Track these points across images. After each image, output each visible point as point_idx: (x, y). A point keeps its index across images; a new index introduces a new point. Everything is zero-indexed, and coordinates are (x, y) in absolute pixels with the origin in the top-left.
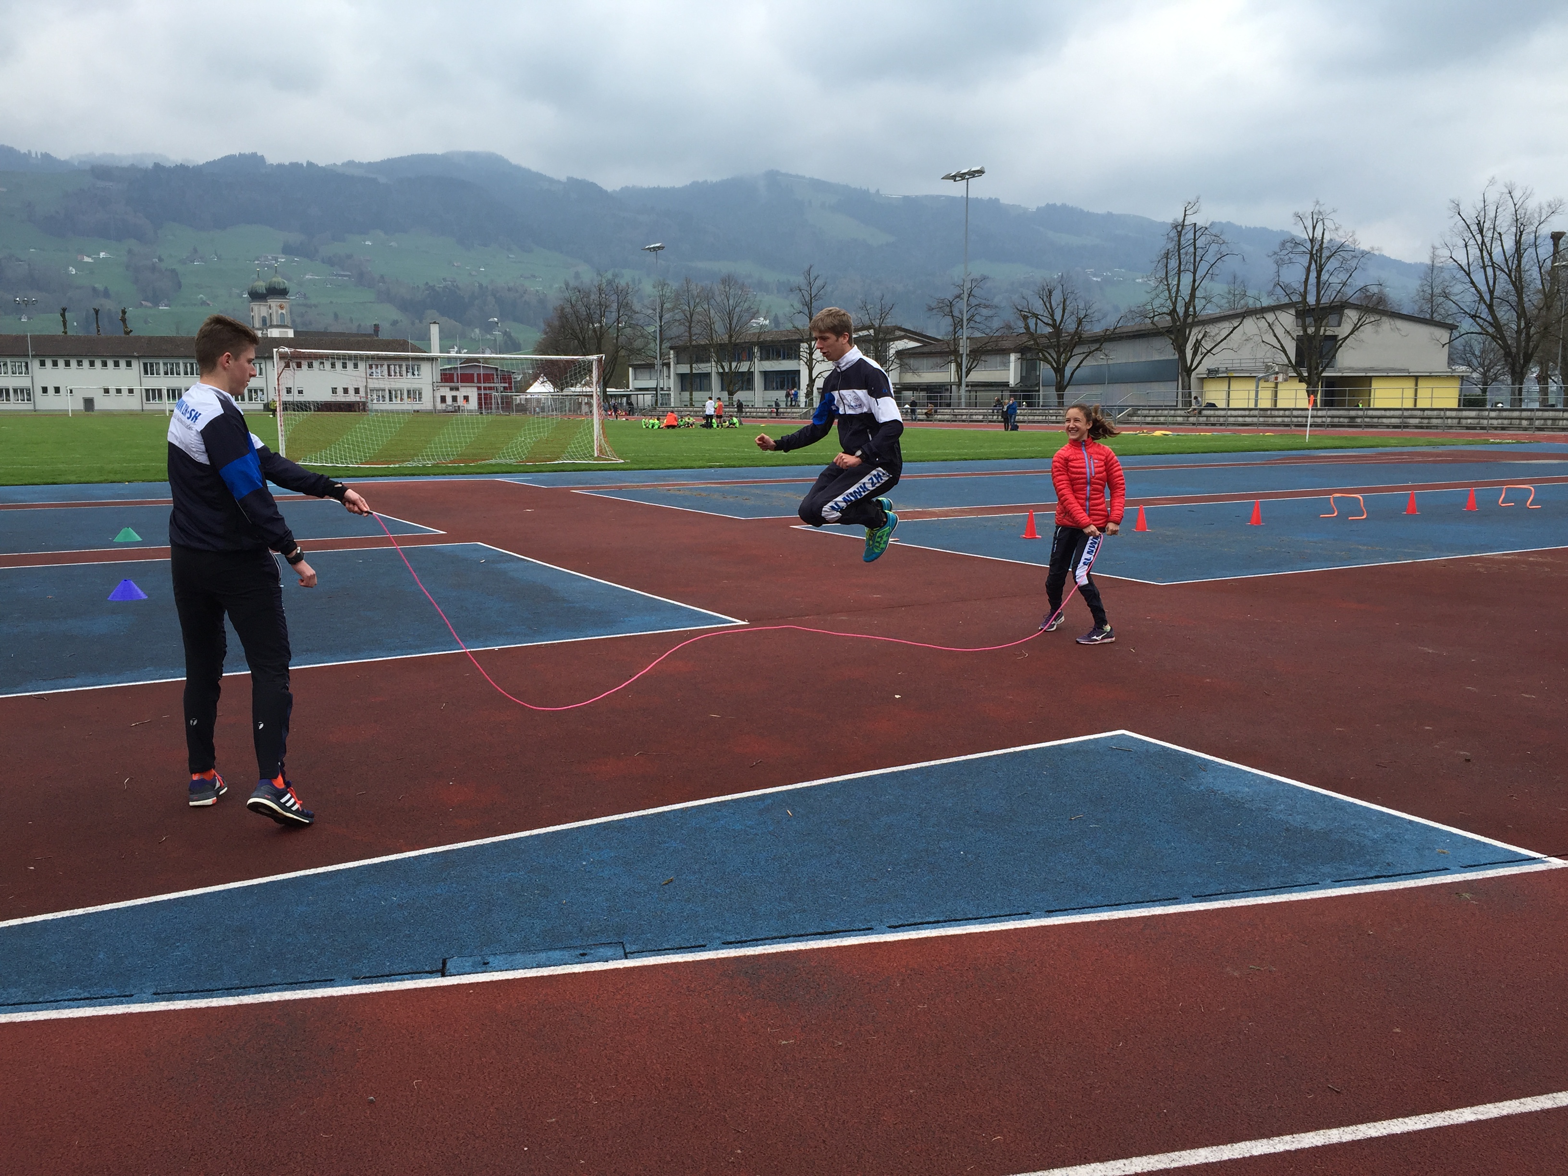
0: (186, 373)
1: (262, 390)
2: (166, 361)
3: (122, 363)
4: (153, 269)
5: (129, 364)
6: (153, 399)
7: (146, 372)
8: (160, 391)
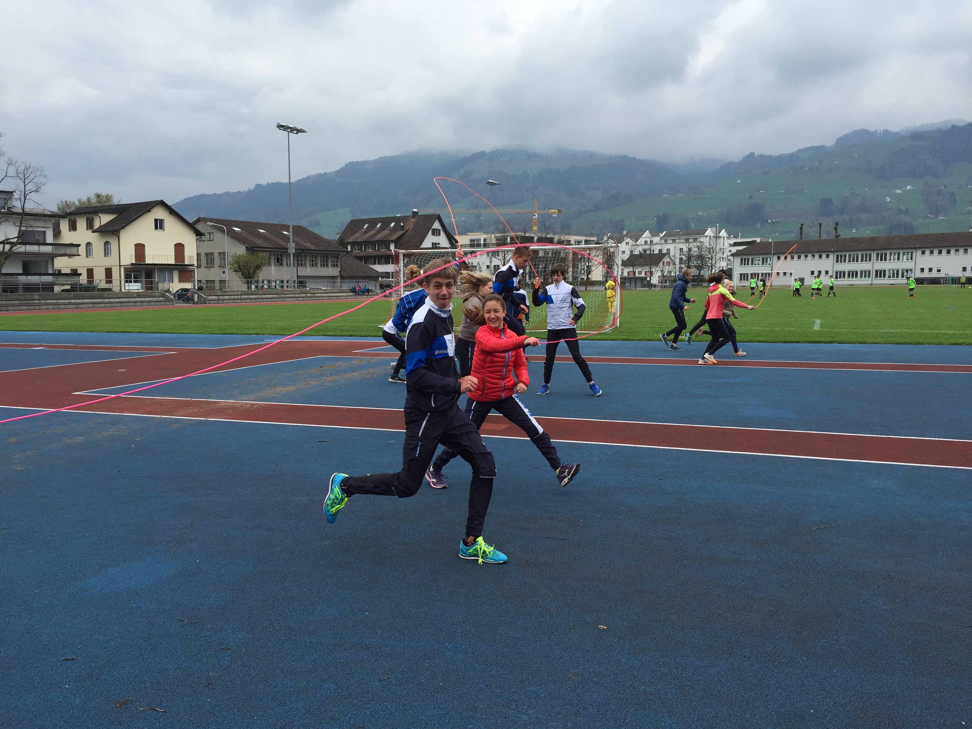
0: (862, 260)
1: (911, 270)
2: (850, 253)
3: (824, 256)
4: (939, 193)
5: (828, 256)
6: (839, 278)
7: (837, 262)
8: (844, 272)
